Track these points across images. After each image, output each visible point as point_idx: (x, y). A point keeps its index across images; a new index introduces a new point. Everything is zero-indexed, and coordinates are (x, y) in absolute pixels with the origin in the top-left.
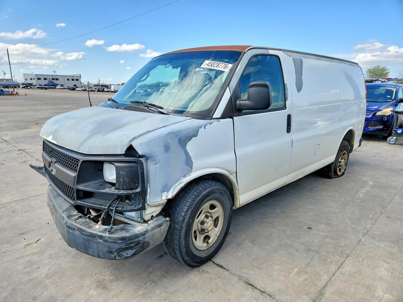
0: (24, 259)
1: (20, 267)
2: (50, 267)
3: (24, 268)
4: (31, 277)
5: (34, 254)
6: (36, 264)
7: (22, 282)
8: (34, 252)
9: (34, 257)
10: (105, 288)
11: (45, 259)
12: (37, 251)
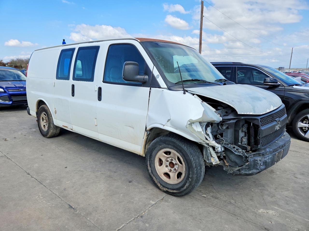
0: (289, 208)
1: (296, 205)
2: (281, 193)
3: (294, 203)
4: (296, 196)
5: (279, 206)
6: (285, 200)
7: (302, 198)
8: (278, 207)
9: (281, 204)
10: (272, 170)
11: (278, 198)
12: (275, 206)
